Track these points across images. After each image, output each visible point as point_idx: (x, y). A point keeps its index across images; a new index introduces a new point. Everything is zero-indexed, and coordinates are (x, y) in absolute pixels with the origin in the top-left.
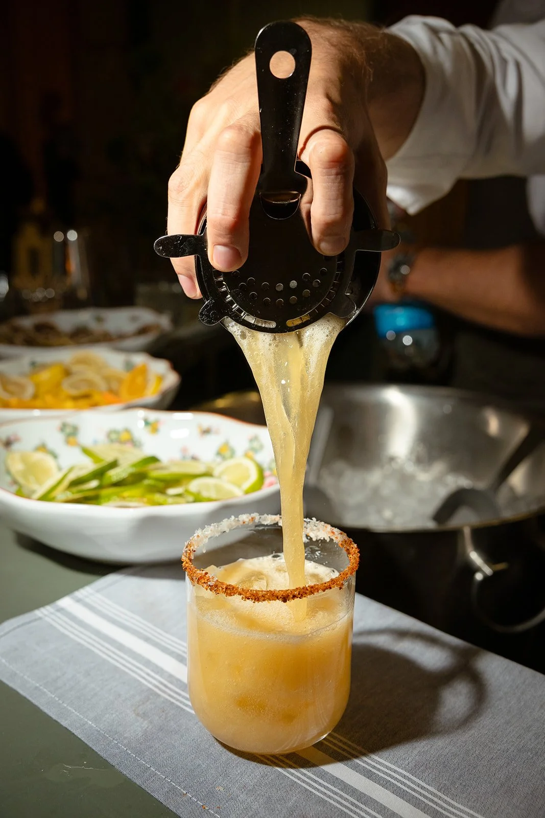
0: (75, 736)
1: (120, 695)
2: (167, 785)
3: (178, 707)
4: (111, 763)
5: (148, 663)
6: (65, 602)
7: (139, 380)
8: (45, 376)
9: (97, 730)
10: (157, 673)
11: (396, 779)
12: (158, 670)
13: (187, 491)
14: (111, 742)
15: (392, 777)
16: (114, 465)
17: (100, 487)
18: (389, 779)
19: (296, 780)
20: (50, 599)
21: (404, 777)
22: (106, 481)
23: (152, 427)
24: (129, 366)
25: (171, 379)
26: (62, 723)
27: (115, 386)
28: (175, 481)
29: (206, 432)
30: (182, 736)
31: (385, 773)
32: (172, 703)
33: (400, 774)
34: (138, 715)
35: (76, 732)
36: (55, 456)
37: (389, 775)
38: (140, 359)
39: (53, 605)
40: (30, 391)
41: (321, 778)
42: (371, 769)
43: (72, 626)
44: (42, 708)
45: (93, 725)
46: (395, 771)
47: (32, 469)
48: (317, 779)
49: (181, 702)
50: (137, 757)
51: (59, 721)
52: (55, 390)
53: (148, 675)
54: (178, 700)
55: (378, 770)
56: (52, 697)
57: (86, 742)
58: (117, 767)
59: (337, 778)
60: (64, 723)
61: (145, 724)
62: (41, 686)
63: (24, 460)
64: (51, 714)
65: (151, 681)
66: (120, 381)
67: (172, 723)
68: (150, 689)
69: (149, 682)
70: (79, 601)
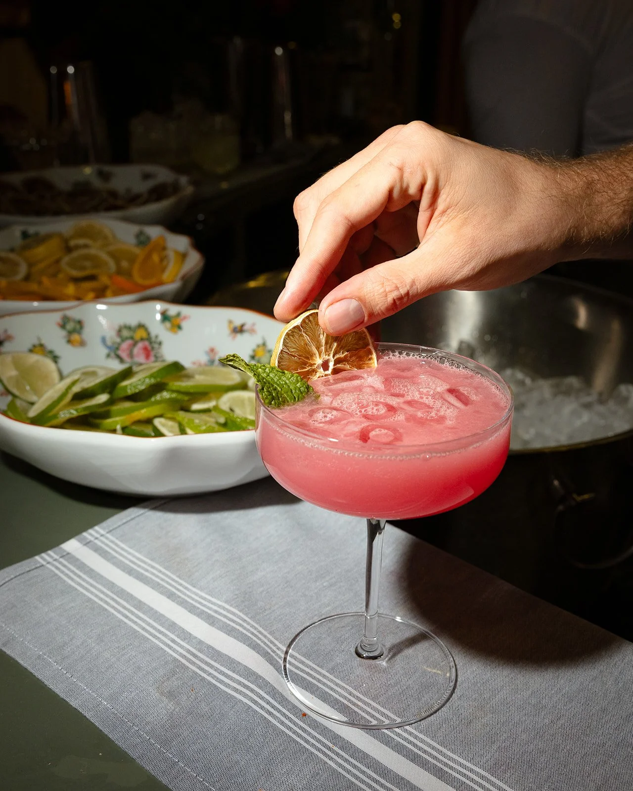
0: (88, 719)
1: (139, 668)
2: (198, 785)
3: (210, 683)
4: (132, 755)
5: (173, 626)
6: (72, 546)
7: (156, 258)
8: (40, 251)
9: (113, 713)
10: (184, 640)
11: (472, 780)
12: (186, 636)
13: (216, 408)
14: (130, 728)
15: (468, 778)
16: (127, 374)
17: (111, 402)
18: (464, 780)
19: (353, 780)
20: (53, 541)
21: (482, 777)
22: (119, 393)
23: (172, 323)
24: (142, 240)
25: (194, 261)
26: (71, 703)
27: (125, 264)
28: (201, 394)
29: (239, 330)
30: (216, 724)
31: (459, 773)
32: (203, 679)
33: (477, 774)
34: (162, 694)
35: (88, 715)
36: (55, 359)
37: (464, 775)
38: (155, 232)
39: (56, 549)
40: (23, 270)
41: (384, 778)
42: (442, 767)
43: (79, 577)
44: (46, 683)
45: (108, 705)
46: (471, 771)
47: (27, 374)
48: (378, 778)
49: (214, 677)
50: (162, 749)
51: (67, 700)
52: (54, 270)
53: (173, 641)
54: (210, 674)
55: (451, 768)
56: (58, 669)
57: (101, 728)
58: (138, 761)
59: (402, 778)
60: (74, 703)
61: (171, 706)
62: (45, 654)
63: (17, 364)
64: (57, 691)
65: (178, 650)
66: (132, 259)
67: (203, 704)
68: (175, 660)
69: (174, 650)
70: (87, 543)
